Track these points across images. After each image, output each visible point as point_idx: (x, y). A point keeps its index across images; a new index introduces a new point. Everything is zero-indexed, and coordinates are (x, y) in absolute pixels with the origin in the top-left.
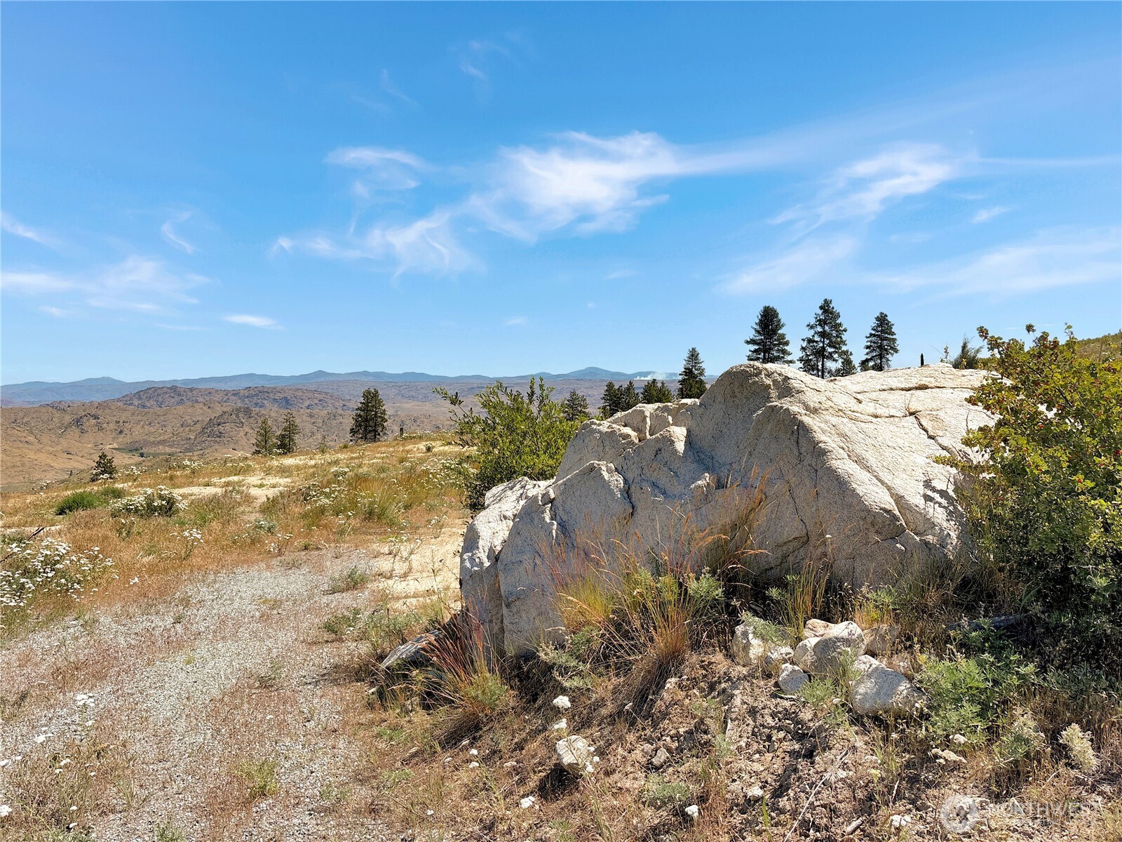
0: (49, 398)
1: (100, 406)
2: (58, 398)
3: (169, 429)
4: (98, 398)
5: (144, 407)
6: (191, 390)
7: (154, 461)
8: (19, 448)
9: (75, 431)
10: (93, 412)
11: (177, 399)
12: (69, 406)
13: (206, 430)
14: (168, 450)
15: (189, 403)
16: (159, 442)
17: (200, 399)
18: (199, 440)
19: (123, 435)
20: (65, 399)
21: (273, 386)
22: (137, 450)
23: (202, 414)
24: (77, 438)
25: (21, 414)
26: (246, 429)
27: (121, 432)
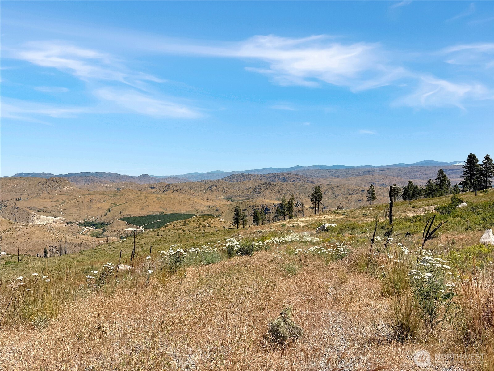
0: (200, 179)
1: (217, 181)
2: (203, 179)
3: (241, 190)
4: (216, 178)
5: (232, 181)
6: (248, 175)
8: (192, 197)
9: (209, 191)
10: (215, 184)
11: (243, 178)
12: (207, 182)
13: (254, 191)
14: (241, 199)
15: (248, 180)
16: (237, 196)
17: (252, 179)
18: (251, 195)
19: (225, 193)
20: (206, 179)
21: (279, 172)
22: (230, 198)
23: (252, 184)
24: (210, 194)
25: (192, 185)
26: (269, 190)
27: (224, 192)
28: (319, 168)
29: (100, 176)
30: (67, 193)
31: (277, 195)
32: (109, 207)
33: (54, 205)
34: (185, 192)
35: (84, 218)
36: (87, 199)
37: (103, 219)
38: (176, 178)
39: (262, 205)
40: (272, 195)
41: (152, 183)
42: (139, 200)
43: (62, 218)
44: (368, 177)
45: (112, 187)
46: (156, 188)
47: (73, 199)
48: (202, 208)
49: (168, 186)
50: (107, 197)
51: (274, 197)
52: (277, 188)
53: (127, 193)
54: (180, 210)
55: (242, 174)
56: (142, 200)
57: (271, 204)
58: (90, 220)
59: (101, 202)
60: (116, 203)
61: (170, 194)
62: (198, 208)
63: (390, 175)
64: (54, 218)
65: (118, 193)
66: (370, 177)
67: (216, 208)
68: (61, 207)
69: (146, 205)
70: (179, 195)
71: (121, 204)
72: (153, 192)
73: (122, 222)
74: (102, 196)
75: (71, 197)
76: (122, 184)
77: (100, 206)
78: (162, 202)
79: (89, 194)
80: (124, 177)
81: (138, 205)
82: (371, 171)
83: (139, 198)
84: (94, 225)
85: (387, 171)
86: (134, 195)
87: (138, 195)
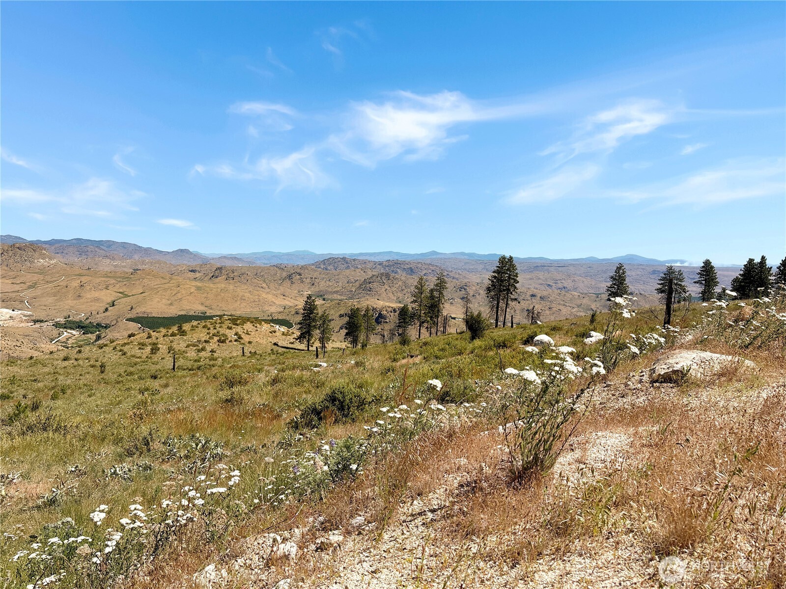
0: (275, 262)
1: (302, 267)
2: (280, 262)
3: (340, 284)
4: (302, 263)
5: (326, 269)
6: (354, 260)
7: (331, 304)
8: (257, 291)
9: (288, 282)
10: (298, 271)
11: (346, 265)
12: (285, 267)
13: (362, 286)
14: (339, 297)
15: (353, 269)
16: (334, 292)
17: (359, 266)
18: (357, 292)
19: (314, 287)
20: (284, 262)
21: (403, 260)
22: (321, 296)
23: (360, 276)
24: (289, 287)
25: (260, 271)
26: (386, 287)
27: (313, 284)
28: (466, 257)
29: (107, 247)
30: (42, 271)
31: (400, 295)
32: (113, 299)
33: (17, 289)
34: (247, 281)
35: (66, 314)
36: (75, 284)
37: (99, 318)
38: (234, 258)
39: (374, 309)
40: (391, 295)
41: (193, 264)
42: (165, 290)
43: (26, 312)
44: (541, 275)
45: (125, 267)
46: (199, 272)
47: (51, 282)
48: (273, 309)
49: (220, 269)
50: (112, 281)
51: (393, 298)
52: (400, 283)
53: (149, 277)
54: (235, 310)
55: (344, 259)
56: (171, 290)
57: (389, 307)
58: (77, 319)
59: (100, 290)
60: (126, 293)
61: (221, 284)
62: (266, 308)
63: (575, 274)
64: (11, 311)
65: (132, 276)
66: (544, 275)
67: (296, 309)
68: (28, 294)
69: (177, 299)
70: (236, 285)
71: (135, 295)
72: (193, 278)
73: (132, 324)
74: (103, 279)
75: (48, 278)
76: (143, 263)
77: (97, 295)
78: (205, 295)
79: (80, 275)
80: (148, 251)
81: (163, 297)
82: (545, 266)
83: (166, 286)
84: (82, 327)
85: (571, 268)
86: (158, 281)
87: (167, 281)
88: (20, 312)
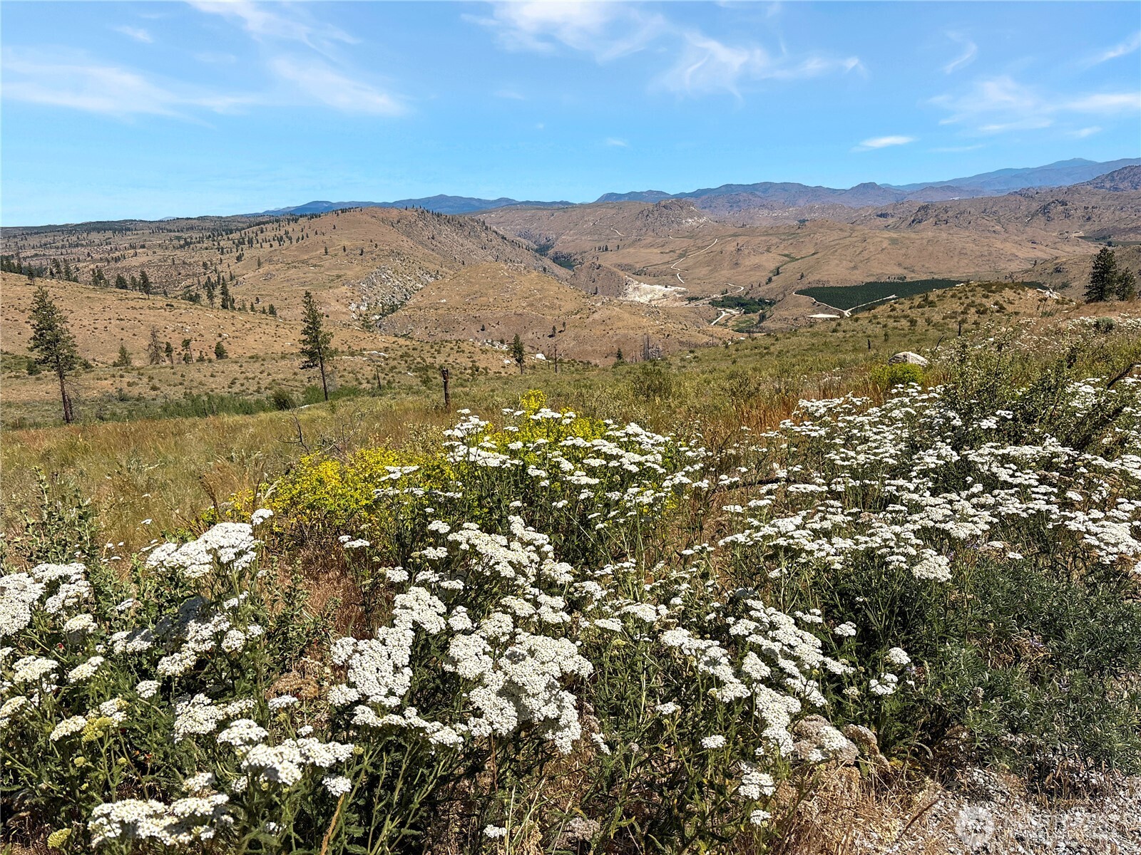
0: (1018, 186)
1: (1070, 190)
2: (1026, 185)
8: (987, 238)
9: (1041, 219)
10: (1061, 198)
12: (1037, 193)
19: (1090, 223)
20: (1034, 185)
22: (1104, 238)
24: (1043, 227)
25: (990, 204)
27: (1089, 218)
29: (762, 192)
30: (692, 234)
32: (778, 265)
33: (666, 260)
34: (970, 223)
35: (722, 288)
36: (731, 248)
37: (762, 292)
38: (946, 187)
41: (884, 203)
42: (847, 247)
43: (679, 288)
45: (788, 218)
46: (892, 216)
47: (703, 248)
49: (924, 208)
50: (775, 240)
53: (821, 230)
54: (950, 272)
56: (854, 246)
58: (735, 294)
59: (761, 253)
60: (793, 255)
61: (928, 231)
62: (1002, 265)
64: (663, 288)
65: (799, 231)
67: (1057, 264)
68: (678, 266)
69: (863, 259)
70: (952, 232)
71: (805, 257)
72: (884, 226)
73: (804, 299)
74: (763, 238)
75: (699, 243)
76: (811, 209)
77: (757, 261)
78: (903, 251)
79: (735, 235)
80: (817, 192)
81: (843, 258)
83: (847, 241)
84: (742, 305)
86: (836, 235)
87: (846, 234)
88: (673, 288)
